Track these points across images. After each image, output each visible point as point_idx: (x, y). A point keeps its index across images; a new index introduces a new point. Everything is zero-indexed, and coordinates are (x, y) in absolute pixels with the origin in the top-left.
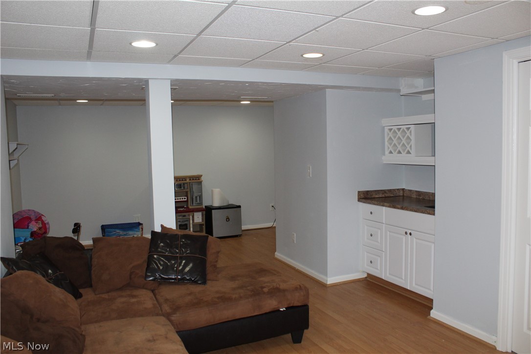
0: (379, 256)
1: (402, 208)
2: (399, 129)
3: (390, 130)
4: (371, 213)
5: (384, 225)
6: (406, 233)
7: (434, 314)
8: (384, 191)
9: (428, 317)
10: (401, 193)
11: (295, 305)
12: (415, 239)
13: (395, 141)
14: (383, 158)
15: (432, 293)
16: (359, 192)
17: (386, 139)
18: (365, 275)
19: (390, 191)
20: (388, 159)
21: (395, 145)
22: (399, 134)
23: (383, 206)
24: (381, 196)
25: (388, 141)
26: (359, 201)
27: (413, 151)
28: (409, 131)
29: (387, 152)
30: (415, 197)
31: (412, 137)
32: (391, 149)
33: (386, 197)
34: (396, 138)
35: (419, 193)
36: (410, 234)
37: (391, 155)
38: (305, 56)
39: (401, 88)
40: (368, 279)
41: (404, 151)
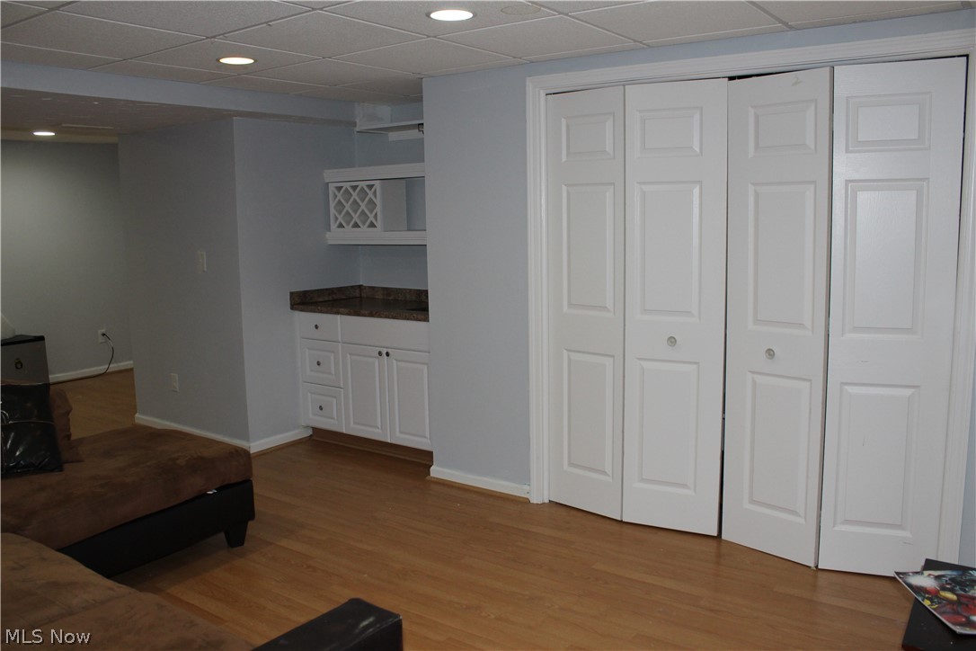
0: (335, 397)
1: (371, 315)
2: (354, 188)
3: (339, 189)
4: (316, 327)
5: (340, 345)
6: (380, 354)
7: (436, 471)
8: (331, 291)
9: (428, 478)
10: (357, 293)
11: (232, 482)
12: (394, 362)
13: (348, 207)
14: (328, 235)
15: (429, 441)
16: (292, 294)
17: (332, 205)
18: (310, 432)
19: (340, 289)
20: (336, 236)
21: (348, 213)
22: (355, 195)
23: (338, 313)
24: (326, 299)
25: (335, 207)
26: (292, 308)
27: (379, 224)
28: (373, 190)
29: (334, 226)
30: (381, 297)
31: (378, 201)
32: (340, 219)
33: (334, 300)
34: (350, 203)
35: (387, 291)
36: (388, 354)
37: (341, 229)
38: (222, 61)
39: (357, 121)
40: (314, 438)
41: (348, 224)
